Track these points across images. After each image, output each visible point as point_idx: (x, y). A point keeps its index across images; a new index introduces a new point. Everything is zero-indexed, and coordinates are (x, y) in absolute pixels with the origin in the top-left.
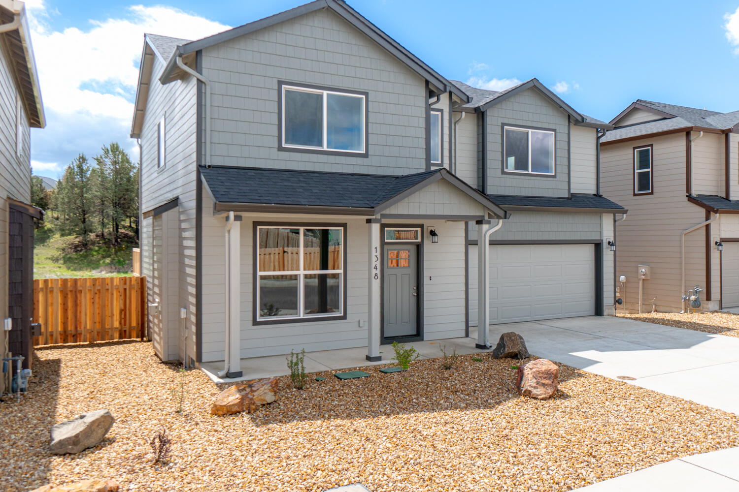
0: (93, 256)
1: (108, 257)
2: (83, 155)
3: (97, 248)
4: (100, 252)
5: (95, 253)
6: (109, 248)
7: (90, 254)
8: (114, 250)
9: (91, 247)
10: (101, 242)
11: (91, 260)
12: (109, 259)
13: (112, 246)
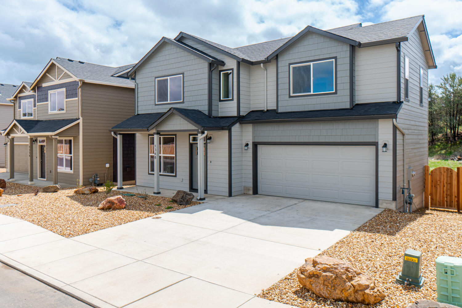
0: (435, 148)
1: (444, 149)
2: (431, 84)
3: (439, 144)
4: (440, 146)
5: (437, 147)
6: (447, 143)
7: (433, 147)
8: (450, 145)
9: (437, 143)
10: (443, 140)
11: (433, 151)
12: (445, 150)
13: (450, 142)
